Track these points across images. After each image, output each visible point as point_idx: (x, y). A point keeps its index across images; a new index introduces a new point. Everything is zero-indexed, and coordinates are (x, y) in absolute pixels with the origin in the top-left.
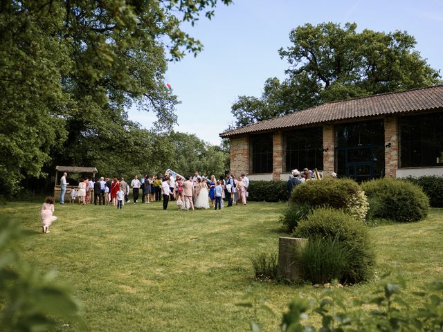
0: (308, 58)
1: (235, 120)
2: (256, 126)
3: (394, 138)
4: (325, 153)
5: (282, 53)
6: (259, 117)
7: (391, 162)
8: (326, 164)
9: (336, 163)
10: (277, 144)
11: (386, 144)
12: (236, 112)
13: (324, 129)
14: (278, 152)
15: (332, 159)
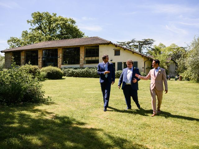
0: (38, 24)
1: (9, 46)
2: (17, 48)
3: (61, 55)
4: (39, 59)
5: (28, 22)
6: (18, 45)
7: (60, 63)
8: (39, 63)
9: (43, 63)
10: (22, 56)
11: (58, 57)
12: (9, 43)
13: (39, 51)
14: (22, 58)
15: (41, 61)
